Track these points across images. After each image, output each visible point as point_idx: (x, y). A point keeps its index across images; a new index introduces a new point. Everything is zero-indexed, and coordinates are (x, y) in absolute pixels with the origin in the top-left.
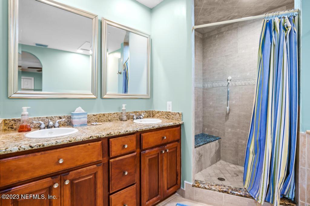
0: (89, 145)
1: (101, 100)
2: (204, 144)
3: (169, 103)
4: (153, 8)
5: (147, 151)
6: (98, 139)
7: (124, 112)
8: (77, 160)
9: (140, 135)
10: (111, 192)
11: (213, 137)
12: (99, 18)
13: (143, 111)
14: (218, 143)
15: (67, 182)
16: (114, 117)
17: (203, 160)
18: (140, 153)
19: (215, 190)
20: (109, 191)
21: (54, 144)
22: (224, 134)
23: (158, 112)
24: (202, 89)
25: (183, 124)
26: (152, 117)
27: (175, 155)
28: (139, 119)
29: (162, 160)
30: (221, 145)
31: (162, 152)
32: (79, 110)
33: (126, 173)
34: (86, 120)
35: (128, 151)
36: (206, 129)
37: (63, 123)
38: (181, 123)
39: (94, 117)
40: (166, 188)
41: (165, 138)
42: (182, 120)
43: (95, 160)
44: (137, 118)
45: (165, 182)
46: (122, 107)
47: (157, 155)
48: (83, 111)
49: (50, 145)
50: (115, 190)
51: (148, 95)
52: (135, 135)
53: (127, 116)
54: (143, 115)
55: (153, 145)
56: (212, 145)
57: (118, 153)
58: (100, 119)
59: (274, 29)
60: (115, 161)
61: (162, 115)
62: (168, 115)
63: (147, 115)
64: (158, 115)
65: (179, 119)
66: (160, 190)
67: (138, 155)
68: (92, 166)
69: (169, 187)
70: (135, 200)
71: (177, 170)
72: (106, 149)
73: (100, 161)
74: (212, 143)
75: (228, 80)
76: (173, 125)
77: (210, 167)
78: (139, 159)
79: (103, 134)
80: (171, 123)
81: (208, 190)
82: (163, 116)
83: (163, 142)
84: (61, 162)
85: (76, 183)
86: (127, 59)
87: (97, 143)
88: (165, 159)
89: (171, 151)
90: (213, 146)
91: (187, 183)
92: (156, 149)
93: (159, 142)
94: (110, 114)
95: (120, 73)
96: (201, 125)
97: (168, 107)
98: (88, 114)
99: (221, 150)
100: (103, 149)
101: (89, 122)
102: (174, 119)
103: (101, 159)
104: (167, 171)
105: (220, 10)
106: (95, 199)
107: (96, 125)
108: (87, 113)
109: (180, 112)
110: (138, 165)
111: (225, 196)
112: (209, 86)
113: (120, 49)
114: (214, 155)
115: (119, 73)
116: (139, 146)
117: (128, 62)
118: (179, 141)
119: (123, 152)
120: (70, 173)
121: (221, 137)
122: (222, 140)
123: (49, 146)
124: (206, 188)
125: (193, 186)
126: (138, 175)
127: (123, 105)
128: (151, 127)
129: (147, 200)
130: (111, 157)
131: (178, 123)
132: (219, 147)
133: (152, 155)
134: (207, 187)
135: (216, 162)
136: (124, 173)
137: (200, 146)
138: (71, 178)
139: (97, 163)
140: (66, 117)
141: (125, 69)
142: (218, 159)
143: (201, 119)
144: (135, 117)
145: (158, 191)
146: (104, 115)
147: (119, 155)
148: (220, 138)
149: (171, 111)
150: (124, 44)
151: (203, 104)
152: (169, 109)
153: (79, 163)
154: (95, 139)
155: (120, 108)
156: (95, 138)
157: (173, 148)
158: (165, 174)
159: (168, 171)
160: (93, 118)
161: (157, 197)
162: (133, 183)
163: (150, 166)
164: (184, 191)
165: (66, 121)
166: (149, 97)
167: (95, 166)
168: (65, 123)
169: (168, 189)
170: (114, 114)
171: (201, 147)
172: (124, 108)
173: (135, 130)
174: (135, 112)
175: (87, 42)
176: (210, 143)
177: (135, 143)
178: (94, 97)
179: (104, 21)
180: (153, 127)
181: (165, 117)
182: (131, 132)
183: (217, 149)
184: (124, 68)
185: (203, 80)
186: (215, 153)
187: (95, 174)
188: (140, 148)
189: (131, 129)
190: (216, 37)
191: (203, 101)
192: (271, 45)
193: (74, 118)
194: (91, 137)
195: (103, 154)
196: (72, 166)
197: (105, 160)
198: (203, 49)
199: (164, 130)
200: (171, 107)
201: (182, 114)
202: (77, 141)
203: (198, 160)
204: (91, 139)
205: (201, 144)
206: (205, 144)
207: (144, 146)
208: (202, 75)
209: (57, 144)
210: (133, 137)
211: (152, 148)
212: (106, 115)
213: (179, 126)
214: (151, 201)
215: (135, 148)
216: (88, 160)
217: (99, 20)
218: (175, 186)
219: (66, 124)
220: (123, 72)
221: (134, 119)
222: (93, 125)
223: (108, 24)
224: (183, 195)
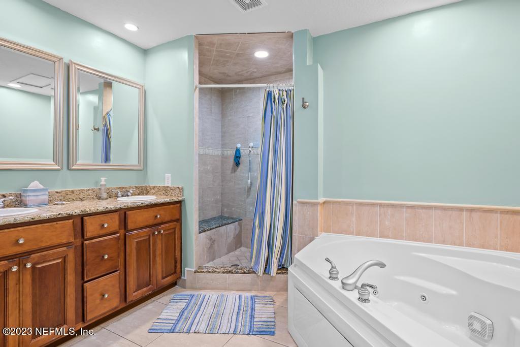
0: (57, 224)
1: (69, 172)
2: (217, 227)
3: (168, 175)
4: (148, 49)
5: (134, 232)
6: (69, 217)
7: (103, 188)
8: (42, 241)
9: (125, 213)
10: (86, 280)
11: (232, 218)
12: (66, 60)
13: (132, 186)
14: (238, 226)
15: (29, 265)
16: (87, 194)
17: (216, 247)
18: (125, 235)
19: (219, 272)
20: (83, 279)
21: (12, 222)
22: (246, 214)
23: (154, 188)
24: (220, 157)
25: (184, 200)
26: (146, 194)
27: (173, 237)
28: (126, 196)
29: (155, 243)
30: (242, 228)
31: (154, 233)
32: (35, 185)
33: (106, 257)
34: (46, 198)
35: (108, 231)
36: (226, 210)
37: (8, 203)
38: (180, 199)
39: (57, 194)
40: (160, 277)
41: (159, 217)
42: (183, 196)
43: (64, 241)
44: (122, 196)
45: (159, 269)
46: (101, 181)
47: (148, 237)
48: (41, 187)
49: (7, 223)
50: (92, 276)
51: (140, 166)
52: (118, 213)
53: (108, 193)
54: (131, 192)
55: (142, 225)
56: (228, 228)
57: (95, 234)
58: (66, 197)
59: (274, 101)
60: (92, 243)
61: (159, 190)
62: (166, 190)
63: (138, 192)
64: (154, 192)
65: (179, 195)
66: (151, 279)
67: (122, 237)
68: (61, 249)
69: (164, 276)
70: (118, 290)
71: (175, 255)
72: (79, 229)
73: (71, 242)
74: (229, 225)
75: (249, 147)
76: (169, 201)
77: (226, 256)
78: (123, 242)
79: (76, 211)
80: (167, 200)
81: (212, 274)
82: (159, 193)
83: (156, 222)
84: (21, 242)
85: (39, 268)
86: (109, 110)
87: (67, 221)
88: (159, 242)
89: (167, 233)
90: (230, 230)
91: (189, 270)
92: (147, 229)
93: (151, 222)
94: (80, 191)
95: (98, 130)
96: (220, 205)
97: (166, 181)
98: (49, 191)
99: (242, 235)
100: (75, 230)
101: (50, 201)
102: (173, 195)
103: (73, 241)
104: (162, 256)
105: (235, 64)
106: (65, 287)
107: (62, 204)
108: (47, 190)
109: (180, 186)
110: (123, 248)
111: (229, 275)
112: (229, 154)
113: (97, 90)
114: (232, 241)
115: (95, 129)
116: (123, 227)
117: (111, 113)
118: (179, 220)
119: (102, 232)
120: (32, 255)
121: (242, 218)
122: (243, 222)
123: (5, 224)
124: (209, 272)
125: (195, 272)
126: (123, 260)
127: (102, 178)
128: (139, 204)
129: (135, 290)
130: (85, 238)
131: (176, 199)
132: (240, 231)
133: (140, 237)
134: (211, 270)
135: (236, 249)
136: (103, 257)
137: (211, 229)
138: (34, 261)
139: (67, 245)
140: (13, 195)
141: (106, 124)
142: (239, 246)
143: (219, 197)
144: (119, 194)
145: (150, 280)
146: (73, 192)
147: (96, 236)
148: (241, 220)
149: (169, 185)
150: (104, 85)
151: (222, 176)
152: (168, 183)
153: (44, 245)
154: (65, 217)
155: (97, 183)
156: (65, 215)
157: (171, 229)
158: (158, 260)
159: (164, 257)
160: (56, 197)
161: (148, 288)
162: (115, 270)
163: (138, 250)
164: (185, 280)
165: (13, 200)
166: (141, 168)
167: (65, 248)
168: (11, 204)
169: (163, 278)
170: (88, 190)
171: (214, 230)
172: (103, 183)
173: (118, 206)
174: (119, 188)
175: (33, 74)
176: (227, 226)
177: (117, 222)
178: (57, 167)
179: (74, 65)
180: (142, 204)
181: (162, 194)
182: (113, 209)
183: (237, 233)
184: (104, 122)
185: (222, 145)
186: (234, 238)
187: (65, 259)
188: (125, 229)
189: (112, 206)
190: (236, 92)
191: (222, 173)
192: (272, 116)
193: (29, 196)
194: (59, 214)
195: (75, 235)
196: (34, 248)
197: (78, 242)
198: (222, 104)
199: (158, 208)
200: (170, 181)
201: (182, 189)
202: (41, 219)
203: (209, 246)
204: (59, 216)
205: (214, 227)
206: (219, 226)
207: (130, 225)
208: (220, 138)
209: (16, 222)
210: (116, 217)
211: (142, 228)
212: (75, 192)
213: (180, 202)
214: (140, 291)
215: (117, 228)
216: (56, 241)
217: (65, 63)
218: (174, 275)
219: (14, 204)
220: (101, 127)
221: (118, 197)
222: (57, 204)
223: (78, 69)
224: (184, 287)
